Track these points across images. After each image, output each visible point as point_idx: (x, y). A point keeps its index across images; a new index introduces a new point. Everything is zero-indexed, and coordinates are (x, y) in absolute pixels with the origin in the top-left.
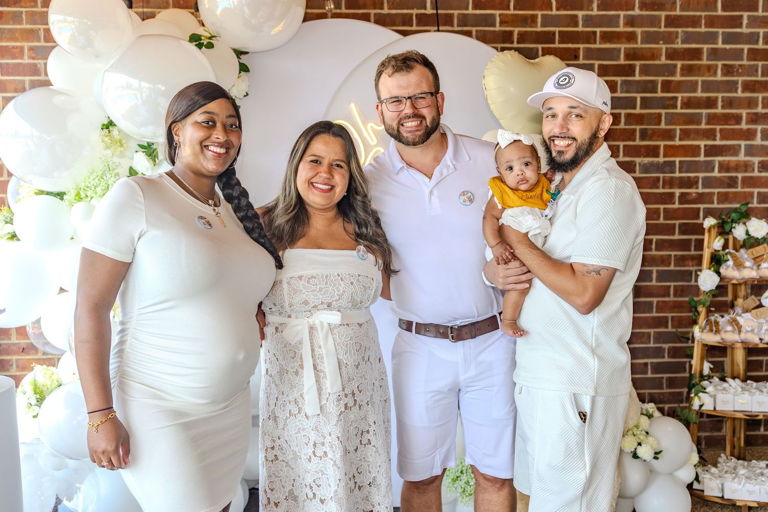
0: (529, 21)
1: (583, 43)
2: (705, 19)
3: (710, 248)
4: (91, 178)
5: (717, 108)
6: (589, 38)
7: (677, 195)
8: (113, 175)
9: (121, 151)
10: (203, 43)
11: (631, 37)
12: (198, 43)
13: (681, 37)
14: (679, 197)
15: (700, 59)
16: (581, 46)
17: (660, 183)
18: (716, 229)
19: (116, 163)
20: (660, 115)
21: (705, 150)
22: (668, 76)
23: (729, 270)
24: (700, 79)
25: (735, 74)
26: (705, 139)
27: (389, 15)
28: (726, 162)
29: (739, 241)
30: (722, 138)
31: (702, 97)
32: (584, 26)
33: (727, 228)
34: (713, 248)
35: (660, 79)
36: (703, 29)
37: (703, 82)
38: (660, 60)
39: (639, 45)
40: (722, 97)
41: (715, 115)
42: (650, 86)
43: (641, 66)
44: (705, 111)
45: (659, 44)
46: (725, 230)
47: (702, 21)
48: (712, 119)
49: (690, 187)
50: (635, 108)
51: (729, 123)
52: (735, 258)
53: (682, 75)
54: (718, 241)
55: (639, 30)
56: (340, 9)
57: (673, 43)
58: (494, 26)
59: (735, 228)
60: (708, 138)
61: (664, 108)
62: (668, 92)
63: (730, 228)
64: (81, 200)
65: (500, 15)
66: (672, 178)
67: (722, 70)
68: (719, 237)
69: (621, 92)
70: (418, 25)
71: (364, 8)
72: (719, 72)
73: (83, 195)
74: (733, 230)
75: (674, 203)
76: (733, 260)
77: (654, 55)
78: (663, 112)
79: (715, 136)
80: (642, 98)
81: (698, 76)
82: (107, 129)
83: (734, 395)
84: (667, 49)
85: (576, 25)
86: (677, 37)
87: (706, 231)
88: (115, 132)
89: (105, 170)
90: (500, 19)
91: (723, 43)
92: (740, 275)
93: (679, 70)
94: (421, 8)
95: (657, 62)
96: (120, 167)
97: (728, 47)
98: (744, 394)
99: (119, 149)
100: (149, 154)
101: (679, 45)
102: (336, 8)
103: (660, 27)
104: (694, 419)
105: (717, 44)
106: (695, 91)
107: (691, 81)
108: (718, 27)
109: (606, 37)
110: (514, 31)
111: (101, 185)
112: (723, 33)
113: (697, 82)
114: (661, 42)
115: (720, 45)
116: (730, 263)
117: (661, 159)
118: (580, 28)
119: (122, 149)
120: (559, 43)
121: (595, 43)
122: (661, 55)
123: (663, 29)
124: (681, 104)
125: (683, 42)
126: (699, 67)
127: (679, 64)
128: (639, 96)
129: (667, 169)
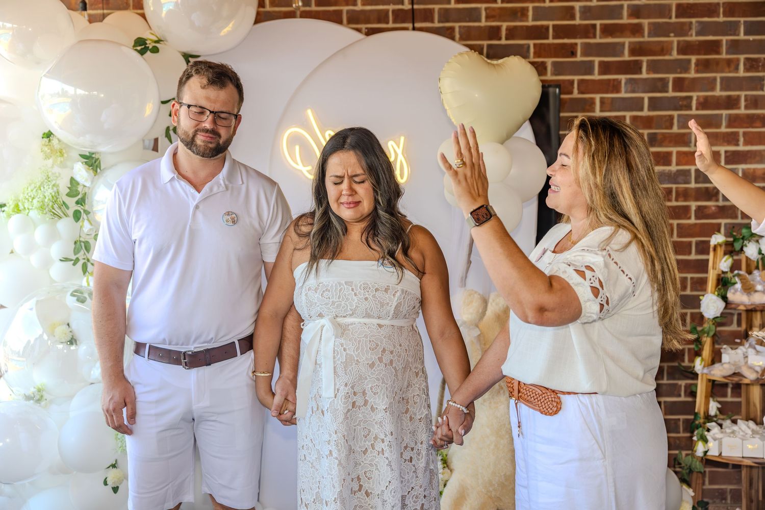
0: (519, 14)
1: (581, 38)
2: (723, 7)
3: (716, 269)
4: (29, 189)
5: (739, 108)
6: (588, 31)
7: (693, 208)
8: (50, 186)
9: (61, 162)
10: (148, 47)
11: (636, 30)
12: (143, 47)
13: (696, 27)
14: (695, 211)
15: (718, 52)
16: (579, 41)
17: (672, 195)
18: (723, 248)
19: (55, 173)
20: (671, 118)
21: (726, 157)
22: (681, 73)
23: (736, 295)
24: (718, 76)
25: (760, 68)
26: (726, 144)
27: (363, 11)
28: (752, 170)
29: (754, 261)
30: (746, 143)
31: (721, 96)
32: (581, 19)
33: (737, 246)
34: (719, 269)
35: (671, 76)
36: (721, 19)
37: (722, 79)
38: (670, 54)
39: (646, 39)
40: (746, 96)
41: (737, 116)
42: (659, 84)
43: (648, 61)
44: (725, 113)
45: (669, 36)
46: (735, 249)
47: (719, 10)
48: (733, 121)
49: (709, 199)
50: (642, 109)
51: (755, 125)
52: (745, 281)
53: (697, 71)
54: (725, 261)
55: (645, 22)
56: (310, 6)
57: (686, 35)
58: (479, 20)
59: (746, 246)
60: (729, 143)
61: (676, 109)
62: (681, 91)
63: (740, 247)
64: (19, 212)
65: (486, 9)
66: (686, 189)
67: (745, 64)
68: (726, 257)
69: (626, 92)
70: (395, 21)
71: (335, 5)
72: (741, 67)
73: (21, 207)
74: (745, 249)
75: (690, 218)
76: (742, 282)
77: (664, 49)
78: (675, 113)
79: (738, 140)
80: (650, 99)
81: (716, 72)
82: (48, 138)
83: (743, 440)
84: (679, 42)
85: (573, 17)
86: (690, 29)
87: (711, 249)
88: (55, 142)
89: (44, 181)
90: (486, 13)
91: (745, 34)
92: (749, 300)
93: (693, 66)
94: (398, 4)
95: (667, 57)
96: (59, 178)
97: (751, 38)
98: (753, 437)
99: (59, 159)
100: (91, 164)
101: (693, 38)
102: (304, 5)
103: (670, 18)
104: (698, 467)
105: (738, 35)
106: (713, 89)
107: (708, 78)
108: (739, 16)
109: (608, 31)
110: (501, 26)
111: (38, 196)
112: (745, 22)
113: (715, 79)
114: (672, 35)
115: (742, 36)
116: (738, 286)
117: (673, 168)
118: (578, 21)
119: (62, 159)
120: (554, 38)
121: (595, 37)
122: (672, 49)
123: (674, 20)
124: (697, 104)
125: (698, 34)
126: (717, 62)
127: (693, 59)
128: (646, 96)
129: (681, 179)
